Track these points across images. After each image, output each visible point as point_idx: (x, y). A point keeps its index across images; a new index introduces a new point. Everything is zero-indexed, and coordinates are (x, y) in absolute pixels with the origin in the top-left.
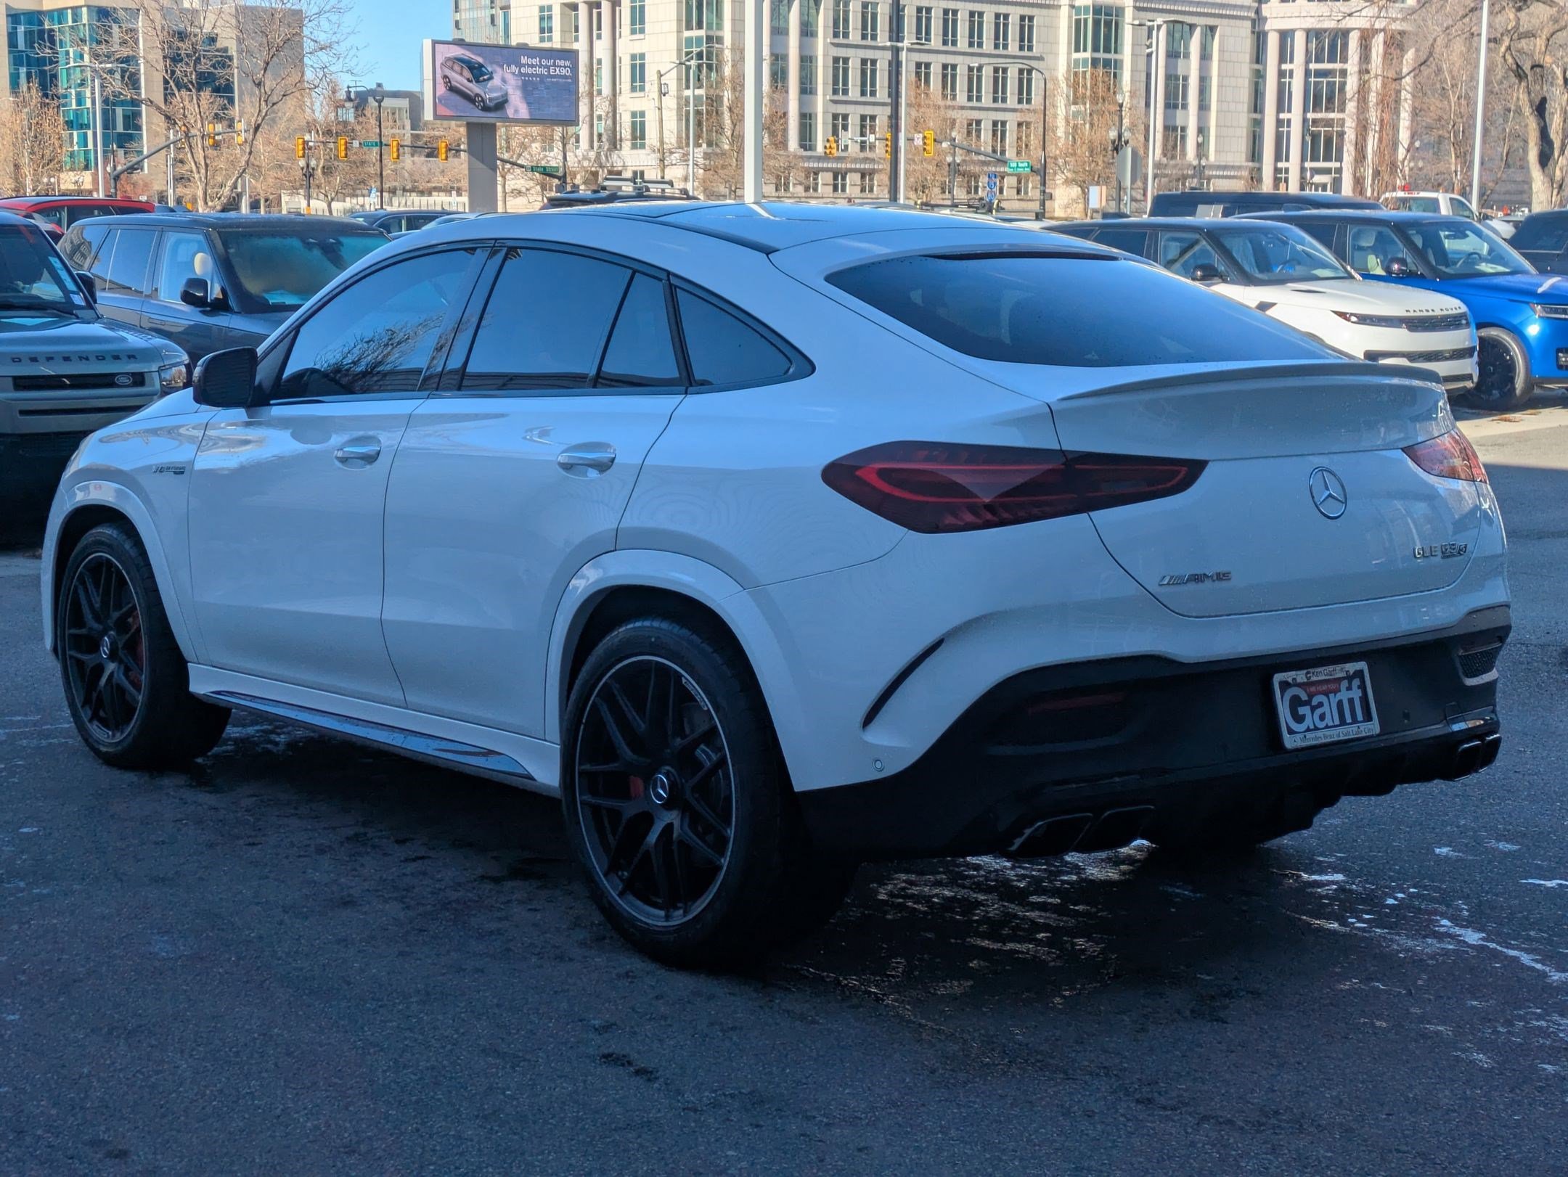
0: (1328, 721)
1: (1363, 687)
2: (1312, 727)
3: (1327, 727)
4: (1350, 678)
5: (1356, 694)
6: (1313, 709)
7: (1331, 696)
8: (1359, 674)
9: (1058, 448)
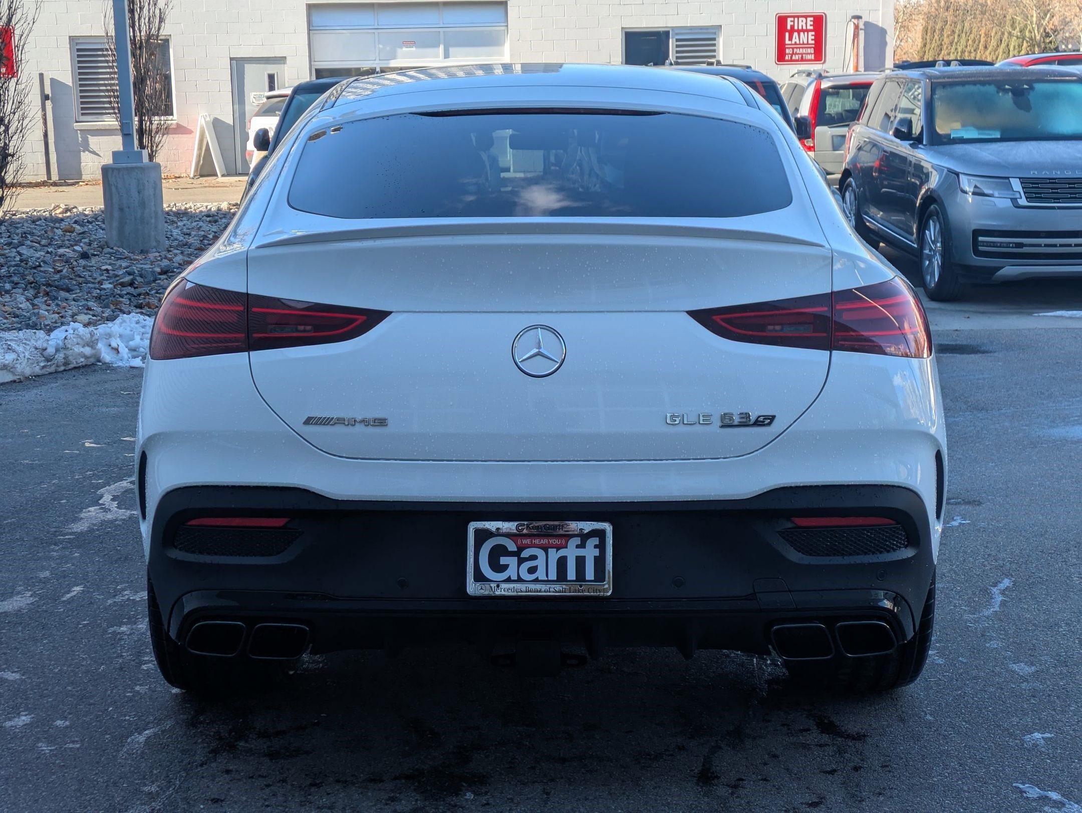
0: (541, 574)
1: (601, 546)
2: (514, 577)
3: (536, 580)
4: (584, 537)
5: (590, 552)
6: (521, 561)
7: (552, 552)
8: (601, 534)
9: (244, 291)
